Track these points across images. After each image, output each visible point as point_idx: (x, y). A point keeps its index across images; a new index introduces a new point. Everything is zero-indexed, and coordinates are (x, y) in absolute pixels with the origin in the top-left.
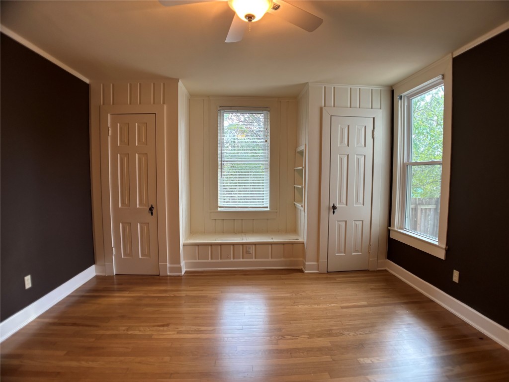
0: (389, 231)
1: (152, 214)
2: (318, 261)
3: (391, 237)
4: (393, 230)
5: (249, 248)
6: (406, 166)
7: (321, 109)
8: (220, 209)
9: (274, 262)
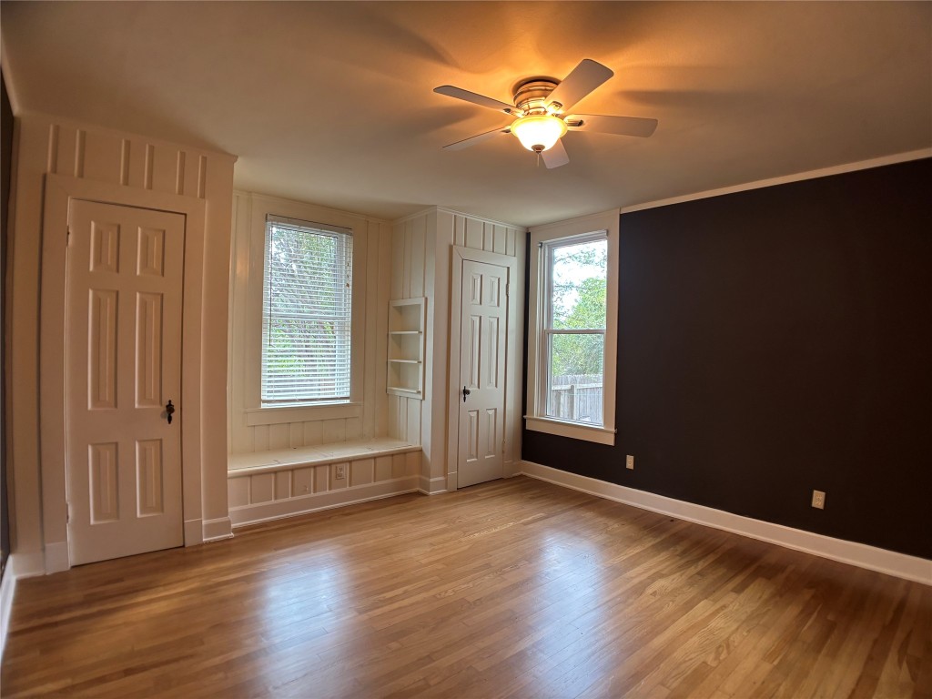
0: (524, 421)
1: (170, 419)
2: (445, 474)
3: (527, 428)
4: (530, 419)
5: (341, 469)
6: (547, 334)
7: (451, 248)
8: (264, 406)
9: (380, 486)
